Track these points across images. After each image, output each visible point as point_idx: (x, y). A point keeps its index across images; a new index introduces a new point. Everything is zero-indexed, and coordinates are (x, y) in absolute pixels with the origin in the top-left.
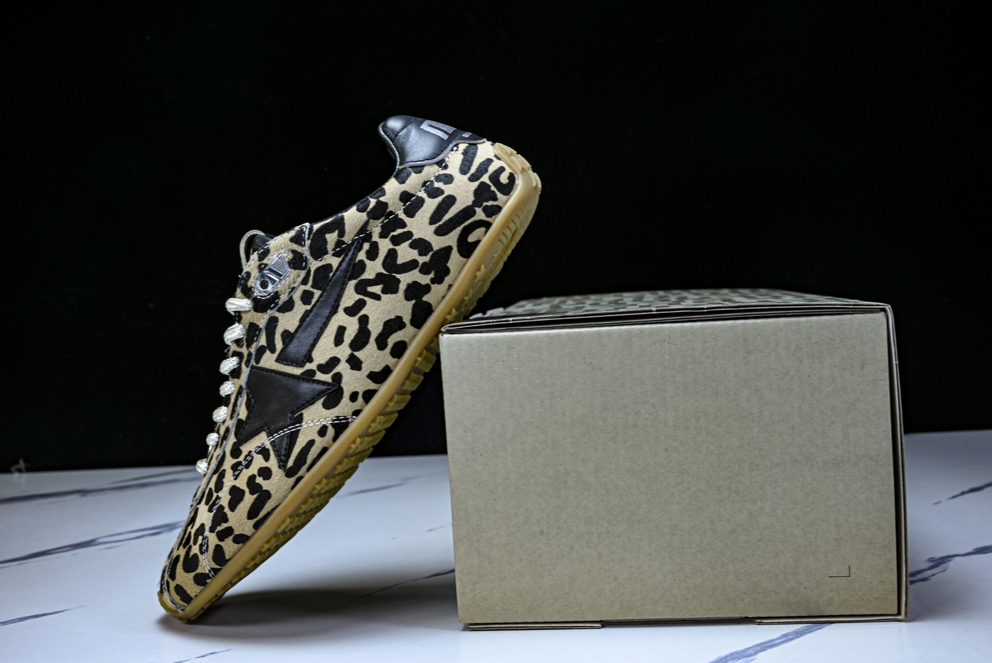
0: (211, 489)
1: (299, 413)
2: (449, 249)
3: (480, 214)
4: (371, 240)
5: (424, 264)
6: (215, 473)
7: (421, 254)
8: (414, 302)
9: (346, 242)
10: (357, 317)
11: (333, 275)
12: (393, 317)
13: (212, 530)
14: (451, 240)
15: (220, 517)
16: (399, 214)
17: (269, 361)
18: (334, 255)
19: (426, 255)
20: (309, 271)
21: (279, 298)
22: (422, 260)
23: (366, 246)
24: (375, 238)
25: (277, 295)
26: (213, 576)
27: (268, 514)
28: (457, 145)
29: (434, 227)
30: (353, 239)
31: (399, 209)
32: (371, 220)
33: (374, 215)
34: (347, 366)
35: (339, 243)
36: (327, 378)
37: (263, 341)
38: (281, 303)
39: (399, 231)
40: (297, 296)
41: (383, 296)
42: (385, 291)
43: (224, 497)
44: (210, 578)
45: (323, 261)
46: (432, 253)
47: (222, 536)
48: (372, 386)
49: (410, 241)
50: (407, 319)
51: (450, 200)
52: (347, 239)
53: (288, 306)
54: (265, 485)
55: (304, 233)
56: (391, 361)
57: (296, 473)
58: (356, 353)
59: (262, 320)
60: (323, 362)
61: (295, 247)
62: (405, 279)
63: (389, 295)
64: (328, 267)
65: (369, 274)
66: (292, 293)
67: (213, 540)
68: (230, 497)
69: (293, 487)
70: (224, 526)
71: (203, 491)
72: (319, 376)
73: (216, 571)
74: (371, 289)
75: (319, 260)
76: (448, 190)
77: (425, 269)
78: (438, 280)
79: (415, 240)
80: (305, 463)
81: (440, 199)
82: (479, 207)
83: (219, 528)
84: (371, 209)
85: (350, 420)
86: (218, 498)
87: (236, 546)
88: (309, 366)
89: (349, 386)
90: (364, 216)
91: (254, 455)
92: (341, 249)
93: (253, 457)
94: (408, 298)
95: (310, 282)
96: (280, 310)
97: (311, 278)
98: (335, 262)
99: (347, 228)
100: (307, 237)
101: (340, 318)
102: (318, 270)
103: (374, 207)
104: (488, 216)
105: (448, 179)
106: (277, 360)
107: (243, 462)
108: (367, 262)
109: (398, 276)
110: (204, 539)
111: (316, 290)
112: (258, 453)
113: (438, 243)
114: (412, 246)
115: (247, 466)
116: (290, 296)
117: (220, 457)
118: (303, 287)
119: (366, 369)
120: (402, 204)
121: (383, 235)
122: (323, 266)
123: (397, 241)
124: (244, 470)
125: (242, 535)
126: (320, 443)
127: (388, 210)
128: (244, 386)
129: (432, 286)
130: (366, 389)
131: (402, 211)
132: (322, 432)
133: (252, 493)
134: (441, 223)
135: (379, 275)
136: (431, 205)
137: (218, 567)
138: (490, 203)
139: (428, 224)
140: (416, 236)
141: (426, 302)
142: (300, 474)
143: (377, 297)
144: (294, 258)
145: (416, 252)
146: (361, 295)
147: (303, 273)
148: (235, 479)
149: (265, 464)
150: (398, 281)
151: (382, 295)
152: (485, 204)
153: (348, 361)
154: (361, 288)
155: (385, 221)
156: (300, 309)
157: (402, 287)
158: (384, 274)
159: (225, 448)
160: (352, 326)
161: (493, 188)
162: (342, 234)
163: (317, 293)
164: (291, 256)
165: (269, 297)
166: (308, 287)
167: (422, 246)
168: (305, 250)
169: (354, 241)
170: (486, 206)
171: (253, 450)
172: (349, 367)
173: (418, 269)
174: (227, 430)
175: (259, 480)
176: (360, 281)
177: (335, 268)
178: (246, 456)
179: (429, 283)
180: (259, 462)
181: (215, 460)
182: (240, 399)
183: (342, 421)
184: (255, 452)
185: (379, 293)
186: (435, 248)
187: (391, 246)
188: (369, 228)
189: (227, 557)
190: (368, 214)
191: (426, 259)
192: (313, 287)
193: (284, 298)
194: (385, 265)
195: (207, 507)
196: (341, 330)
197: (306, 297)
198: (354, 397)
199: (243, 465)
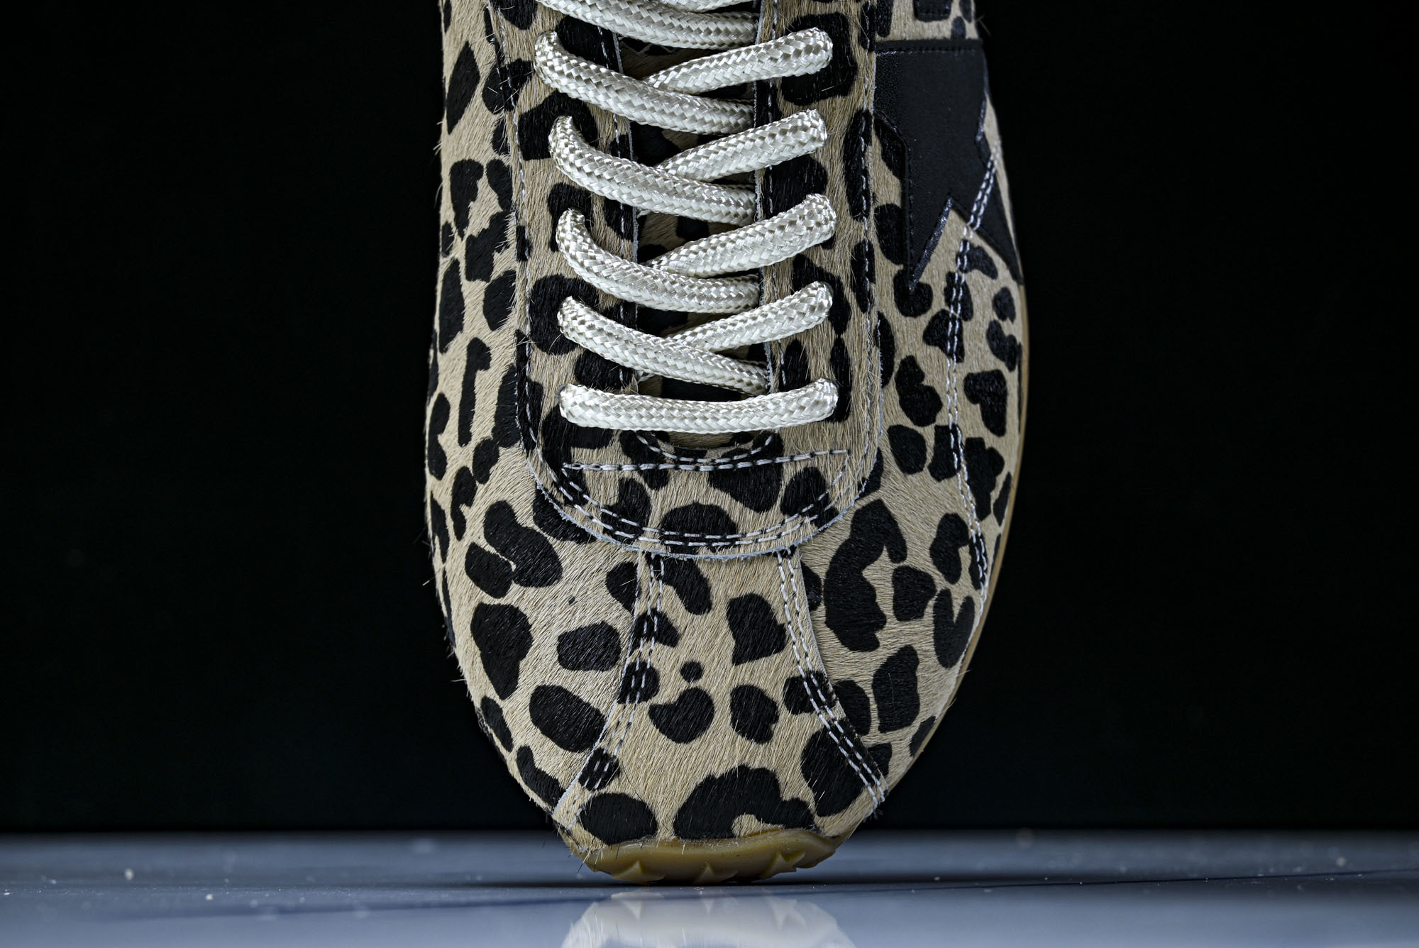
83: (995, 495)
93: (965, 287)
110: (972, 553)
124: (965, 324)
128: (871, 108)
148: (960, 359)
149: (995, 286)
171: (955, 269)
175: (1007, 328)
180: (982, 288)
184: (961, 270)
195: (923, 474)
199: (954, 319)
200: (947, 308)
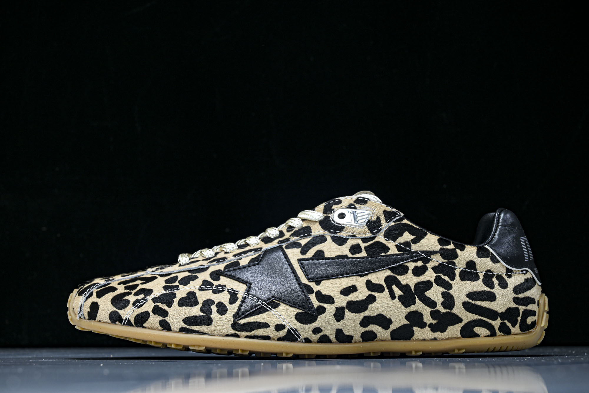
0: (177, 277)
1: (278, 302)
2: (460, 320)
3: (496, 323)
4: (426, 263)
5: (438, 311)
6: (189, 271)
7: (442, 304)
8: (408, 323)
9: (412, 248)
10: (370, 293)
11: (383, 256)
12: (388, 317)
13: (155, 300)
14: (468, 317)
15: (168, 299)
16: (457, 269)
17: (294, 254)
18: (397, 246)
19: (445, 308)
20: (373, 238)
21: (341, 232)
22: (440, 308)
23: (420, 264)
24: (430, 265)
25: (341, 228)
26: (124, 324)
27: (197, 332)
28: (527, 271)
29: (467, 299)
30: (417, 251)
31: (459, 267)
32: (439, 254)
33: (444, 253)
34: (334, 311)
35: (407, 244)
36: (316, 303)
37: (304, 242)
38: (338, 235)
39: (446, 278)
40: (351, 242)
41: (397, 300)
42: (400, 298)
43: (182, 292)
44: (121, 323)
45: (387, 242)
46: (449, 311)
47: (157, 311)
48: (333, 337)
49: (446, 291)
50: (393, 327)
51: (491, 297)
52: (415, 247)
53: (340, 241)
54: (215, 315)
55: (395, 217)
56: (357, 337)
57: (239, 331)
58: (346, 310)
59: (317, 230)
60: (324, 292)
61: (382, 217)
62: (419, 306)
63: (400, 303)
64: (386, 249)
65: (404, 279)
66: (351, 238)
67: (149, 306)
68: (186, 296)
69: (227, 335)
70: (164, 307)
71: (171, 272)
72: (313, 297)
73: (129, 323)
74: (395, 288)
75: (386, 239)
76: (497, 290)
77: (435, 314)
78: (434, 328)
79: (449, 293)
80: (250, 331)
81: (487, 289)
82: (501, 319)
83: (160, 305)
84: (446, 248)
85: (299, 340)
86: (177, 287)
87: (158, 325)
88: (313, 285)
89: (321, 321)
90: (438, 247)
91: (226, 292)
92: (404, 248)
93: (223, 291)
94: (407, 317)
95: (367, 244)
96: (333, 238)
97: (370, 243)
98: (393, 250)
99: (422, 242)
100: (395, 220)
101: (360, 282)
102: (378, 243)
103: (449, 250)
104: (499, 329)
105: (504, 285)
106: (299, 260)
107: (214, 287)
108: (410, 272)
109: (417, 300)
110: (142, 299)
111: (365, 251)
112: (229, 293)
113: (458, 310)
114: (444, 294)
115: (215, 292)
116: (348, 237)
117: (202, 267)
118: (360, 242)
119: (341, 325)
120: (465, 267)
121: (434, 269)
122: (384, 245)
123: (439, 281)
124: (211, 291)
125: (168, 324)
126: (270, 331)
127: (454, 261)
128: (263, 250)
129: (427, 327)
130: (328, 335)
131: (460, 270)
132: (279, 327)
133: (202, 309)
134: (473, 302)
135: (407, 286)
136: (479, 286)
137: (133, 323)
138: (509, 324)
139: (465, 294)
140: (451, 292)
141: (413, 331)
142: (240, 333)
143: (393, 297)
144: (374, 222)
145: (442, 300)
146: (386, 284)
147: (369, 235)
148: (199, 290)
149: (226, 303)
150: (414, 303)
151: (397, 298)
152: (506, 321)
153: (337, 308)
154: (390, 281)
155: (445, 264)
156: (345, 250)
157: (412, 308)
158: (411, 289)
159: (211, 266)
160: (362, 294)
161: (519, 319)
162: (415, 241)
163: (364, 254)
164: (374, 219)
165: (336, 224)
166: (363, 245)
167: (449, 301)
168: (385, 225)
169: (416, 252)
170: (505, 323)
171: (228, 287)
172: (334, 313)
173: (432, 310)
174: (224, 259)
175: (214, 308)
176: (394, 276)
177: (388, 253)
178: (220, 285)
179: (428, 324)
180: (224, 298)
181: (198, 265)
182: (252, 253)
183: (295, 335)
184: (228, 290)
185: (397, 295)
186: (454, 311)
187: (432, 280)
188: (432, 257)
189: (145, 325)
190: (441, 249)
191: (443, 310)
192: (365, 248)
193: (343, 234)
194: (417, 285)
195: (165, 284)
196: (353, 289)
197: (355, 249)
198: (317, 331)
199: (212, 288)
200: (215, 285)
